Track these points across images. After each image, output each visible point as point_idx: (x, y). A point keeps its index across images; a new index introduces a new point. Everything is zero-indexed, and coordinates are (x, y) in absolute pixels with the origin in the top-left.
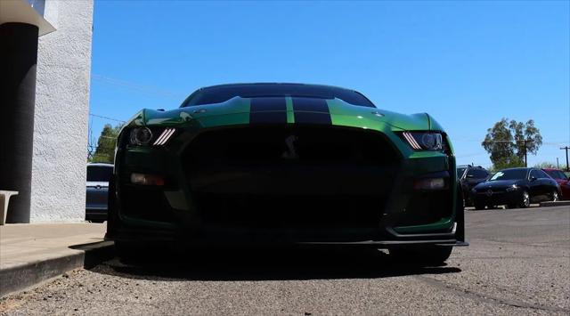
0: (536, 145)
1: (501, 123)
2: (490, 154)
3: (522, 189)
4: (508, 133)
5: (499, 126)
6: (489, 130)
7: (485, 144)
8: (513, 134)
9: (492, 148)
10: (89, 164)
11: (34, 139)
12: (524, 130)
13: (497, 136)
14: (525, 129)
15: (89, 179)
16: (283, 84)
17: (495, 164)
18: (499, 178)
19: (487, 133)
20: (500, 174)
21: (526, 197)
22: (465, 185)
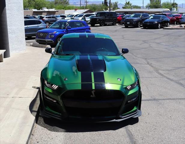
17: (151, 2)
20: (152, 17)
21: (160, 25)
22: (141, 19)
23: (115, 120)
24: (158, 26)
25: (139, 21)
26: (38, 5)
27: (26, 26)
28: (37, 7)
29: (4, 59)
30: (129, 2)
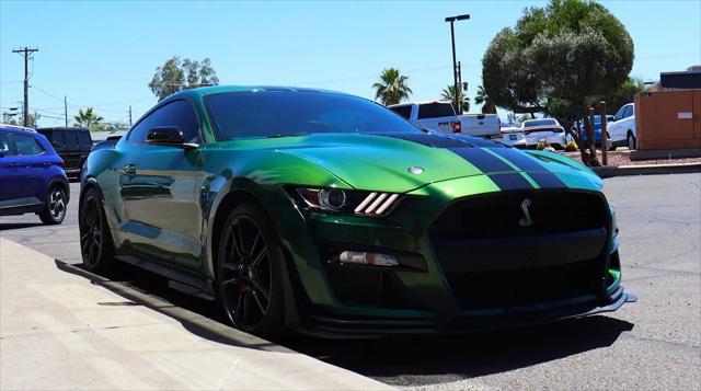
1: (171, 61)
2: (158, 98)
4: (181, 74)
5: (170, 65)
6: (158, 68)
7: (153, 85)
8: (186, 74)
9: (161, 90)
12: (198, 70)
13: (166, 77)
14: (200, 69)
16: (300, 91)
19: (156, 72)
30: (90, 111)
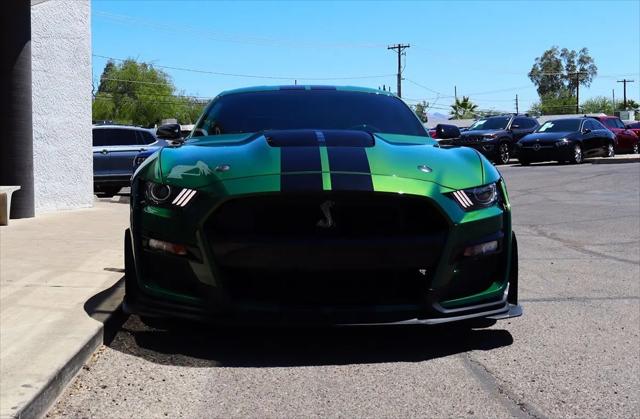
0: (590, 76)
1: (550, 52)
2: (537, 87)
3: (574, 143)
4: (558, 63)
5: (548, 55)
6: (537, 59)
7: (533, 75)
8: (564, 64)
9: (540, 80)
10: (95, 127)
11: (34, 120)
12: (576, 59)
13: (545, 67)
14: (578, 58)
15: (95, 144)
17: (543, 99)
18: (548, 130)
19: (534, 63)
20: (550, 125)
21: (579, 151)
22: (511, 136)
23: (415, 320)
24: (574, 153)
25: (504, 142)
26: (145, 113)
27: (100, 149)
28: (143, 118)
29: (11, 222)
30: (466, 100)
